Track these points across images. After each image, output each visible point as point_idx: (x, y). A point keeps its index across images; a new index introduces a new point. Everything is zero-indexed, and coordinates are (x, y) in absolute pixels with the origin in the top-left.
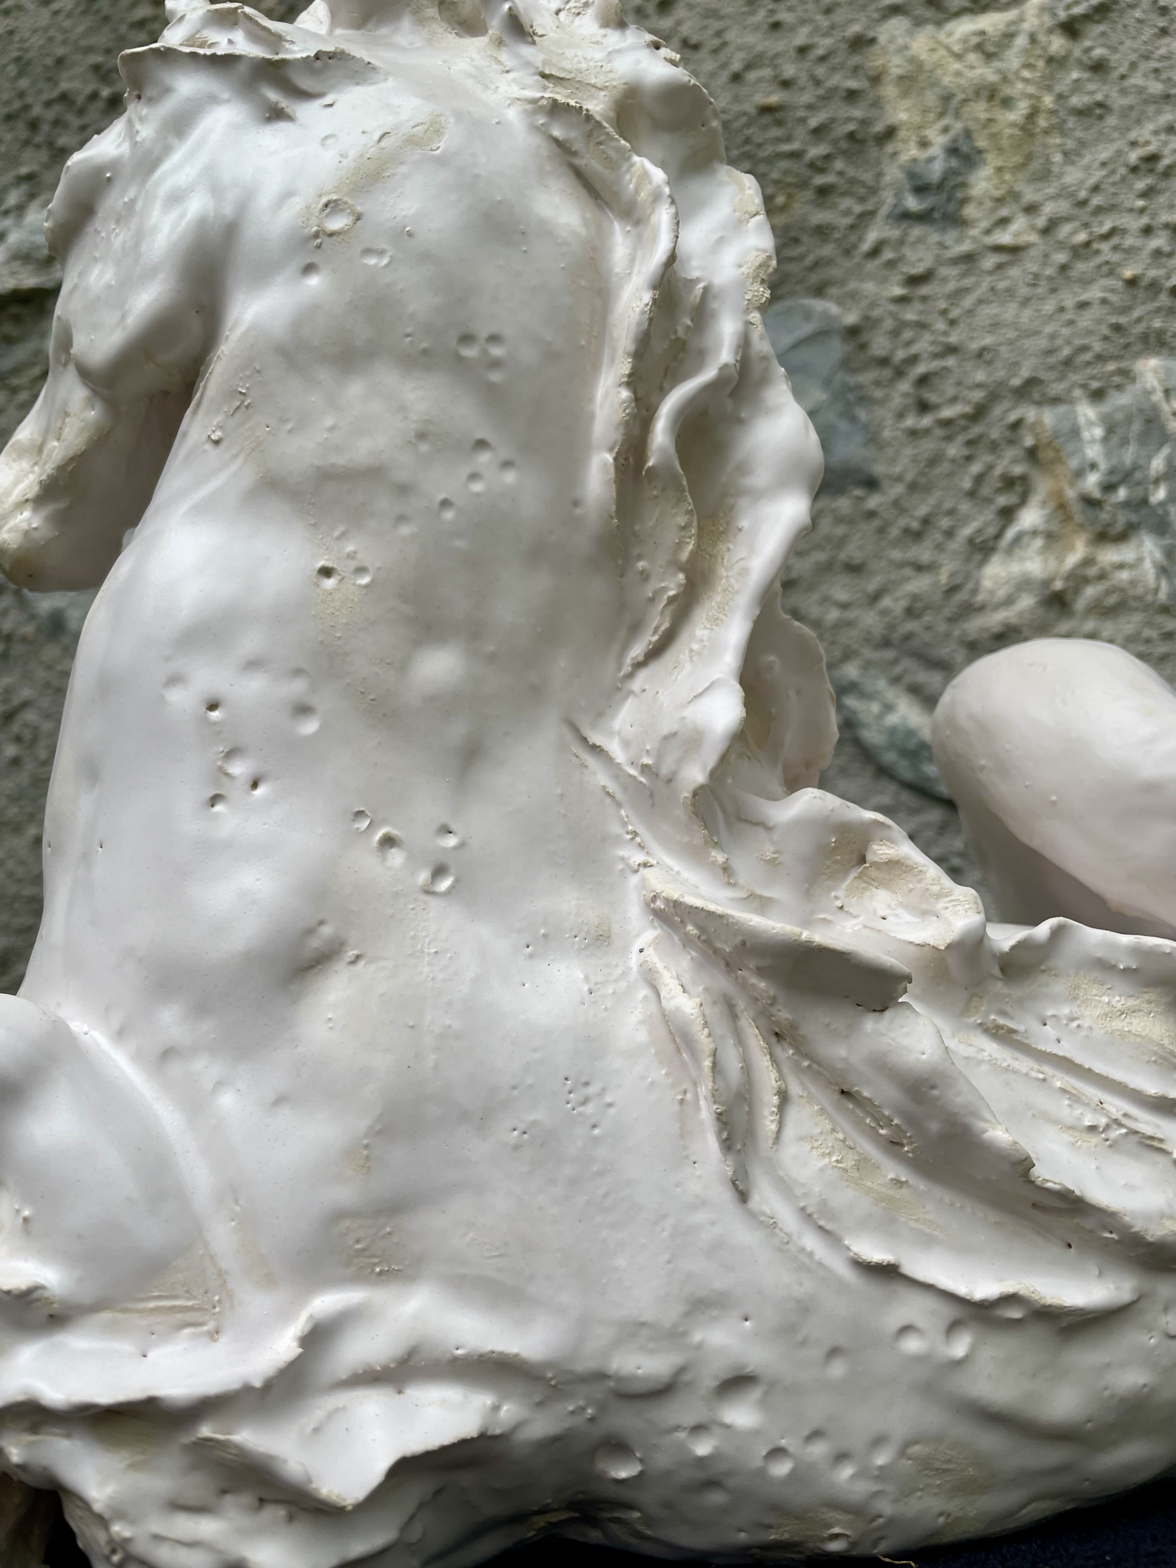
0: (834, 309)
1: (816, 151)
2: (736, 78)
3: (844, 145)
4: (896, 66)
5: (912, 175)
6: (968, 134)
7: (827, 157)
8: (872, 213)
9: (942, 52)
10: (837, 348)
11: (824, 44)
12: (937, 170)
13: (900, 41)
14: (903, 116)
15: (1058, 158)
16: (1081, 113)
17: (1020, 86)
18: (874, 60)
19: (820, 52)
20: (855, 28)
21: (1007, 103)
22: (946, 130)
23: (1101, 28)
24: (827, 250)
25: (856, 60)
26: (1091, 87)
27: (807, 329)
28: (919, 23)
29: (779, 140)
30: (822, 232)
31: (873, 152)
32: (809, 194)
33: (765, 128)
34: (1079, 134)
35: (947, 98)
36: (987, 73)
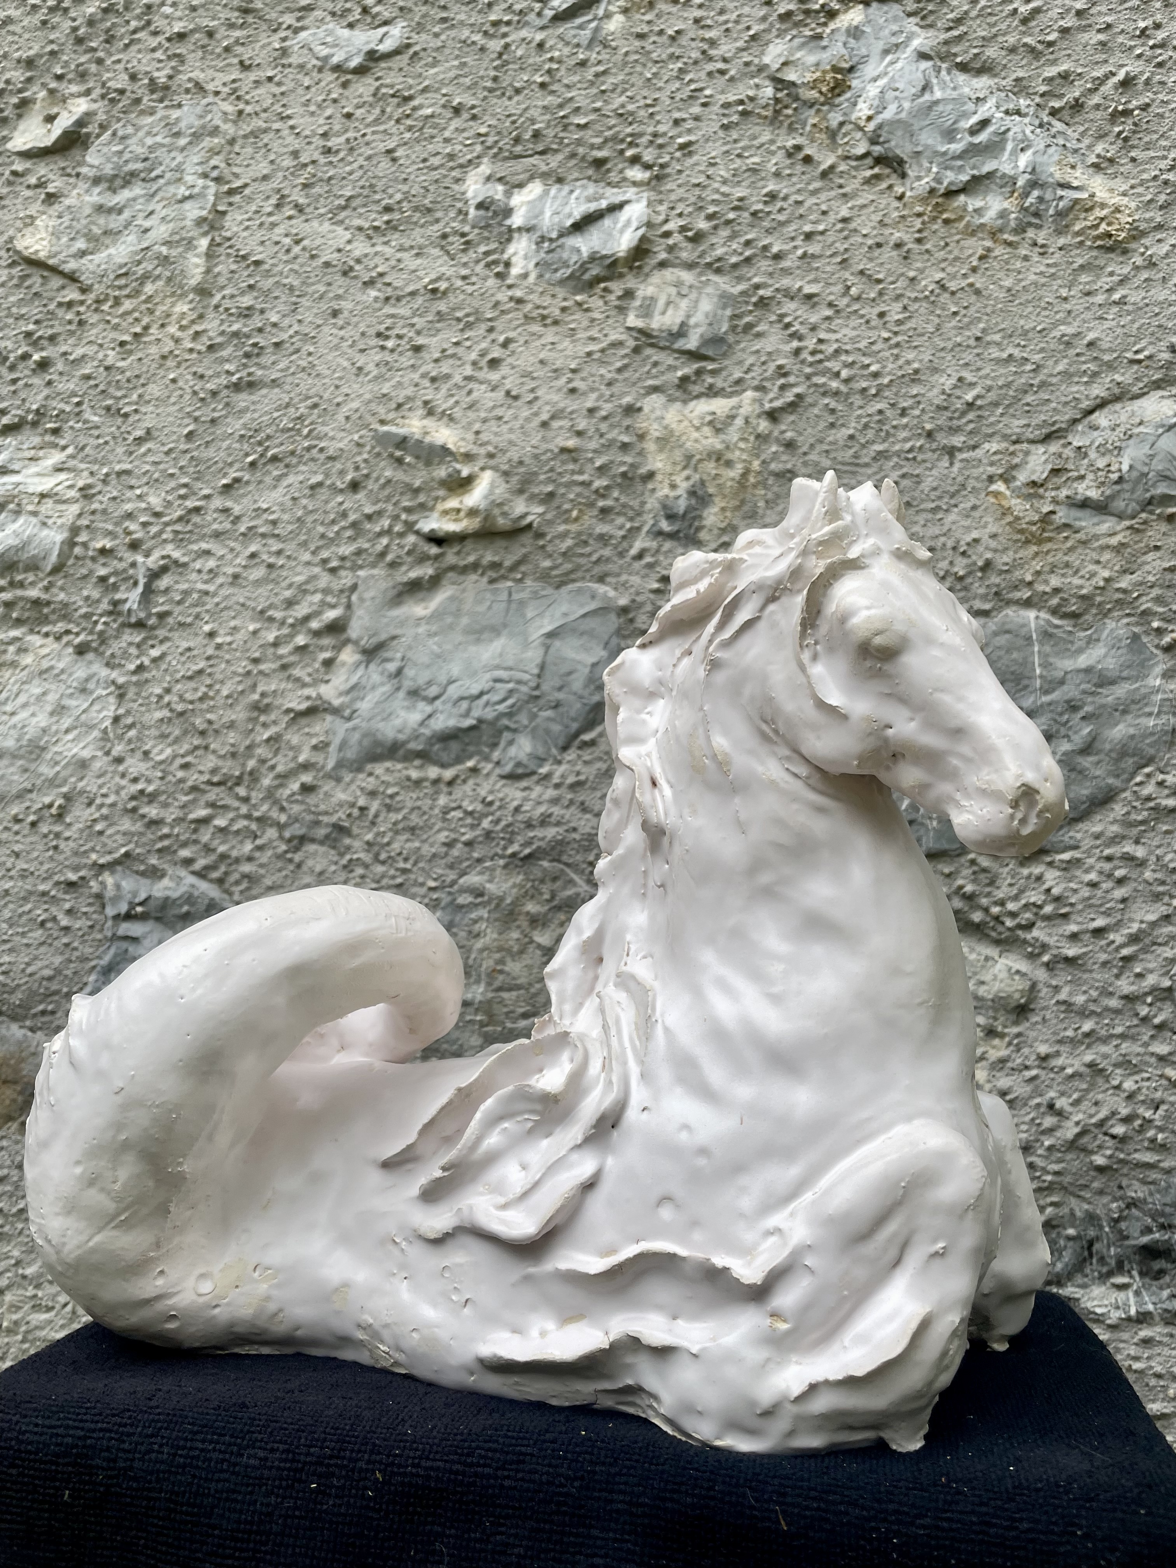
0: (612, 593)
1: (600, 483)
2: (544, 424)
3: (619, 480)
4: (655, 430)
5: (665, 507)
6: (702, 483)
7: (607, 488)
8: (639, 529)
9: (686, 423)
10: (613, 621)
11: (606, 408)
12: (682, 505)
13: (658, 413)
14: (659, 465)
15: (761, 504)
16: (778, 475)
17: (737, 453)
18: (641, 423)
19: (603, 413)
20: (627, 400)
21: (729, 464)
22: (688, 478)
23: (792, 418)
24: (607, 552)
25: (627, 422)
26: (784, 458)
27: (593, 606)
28: (671, 400)
29: (573, 472)
30: (603, 539)
31: (639, 487)
32: (595, 512)
33: (564, 463)
34: (775, 489)
35: (689, 457)
36: (715, 443)
